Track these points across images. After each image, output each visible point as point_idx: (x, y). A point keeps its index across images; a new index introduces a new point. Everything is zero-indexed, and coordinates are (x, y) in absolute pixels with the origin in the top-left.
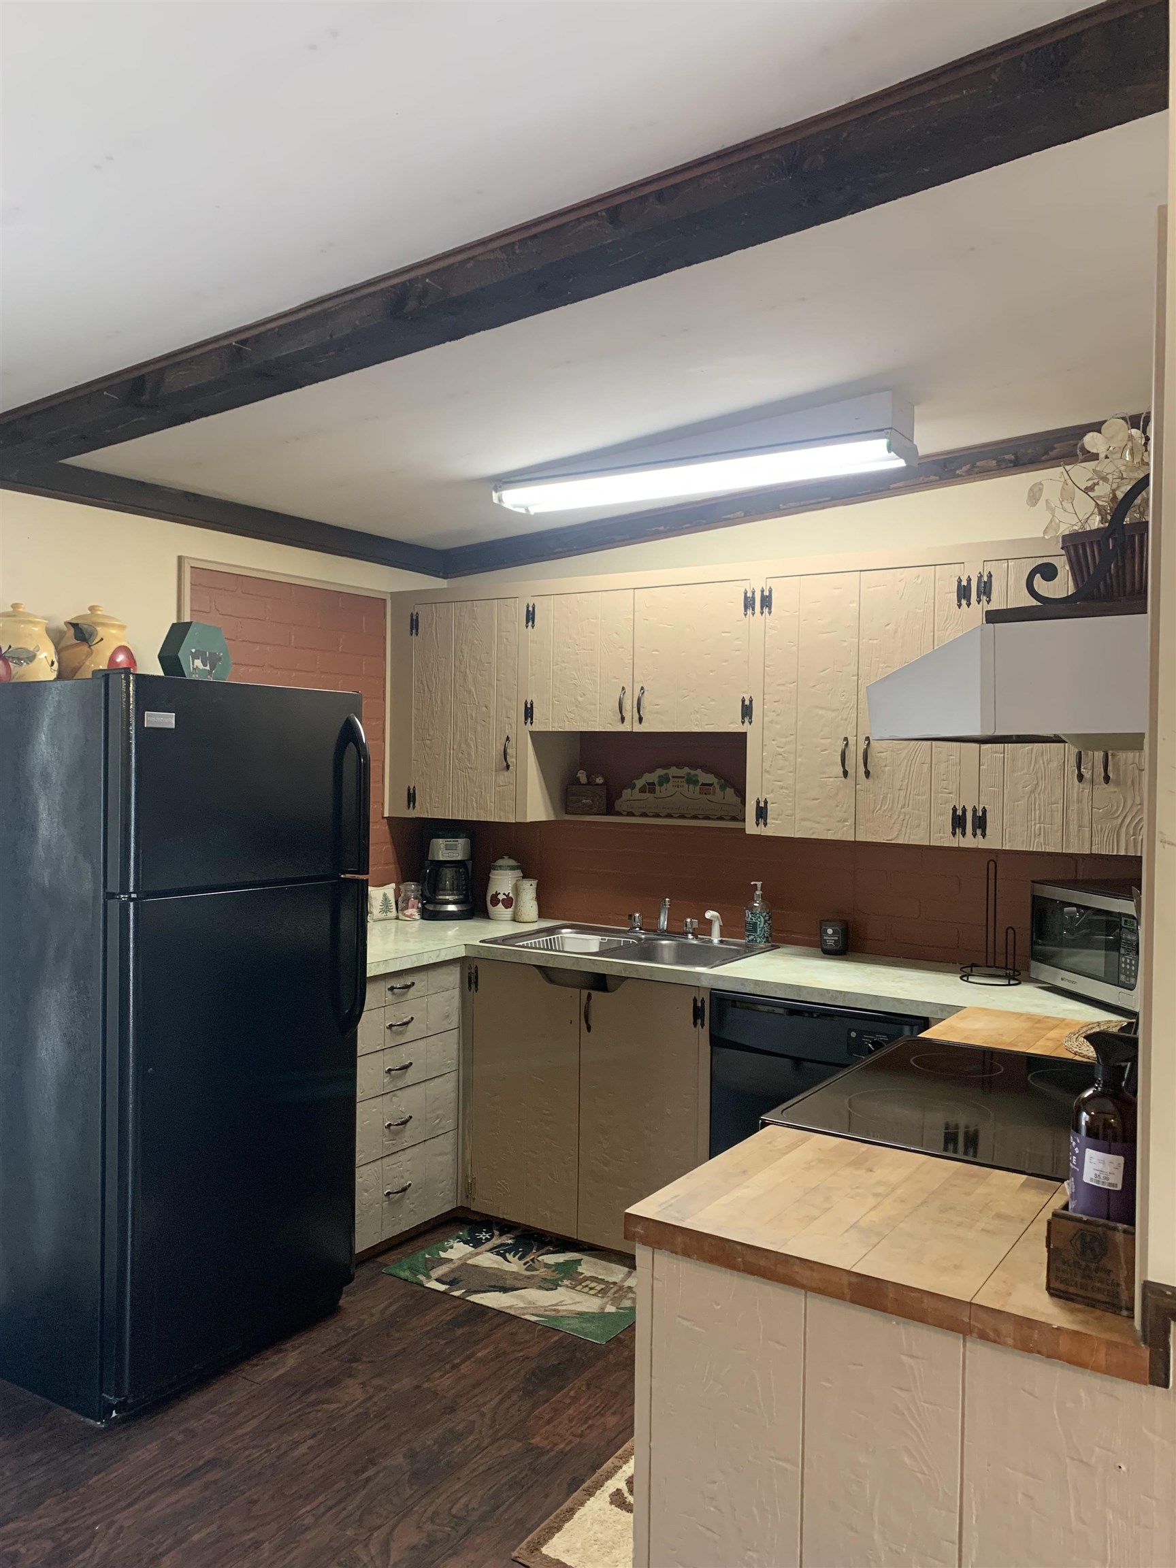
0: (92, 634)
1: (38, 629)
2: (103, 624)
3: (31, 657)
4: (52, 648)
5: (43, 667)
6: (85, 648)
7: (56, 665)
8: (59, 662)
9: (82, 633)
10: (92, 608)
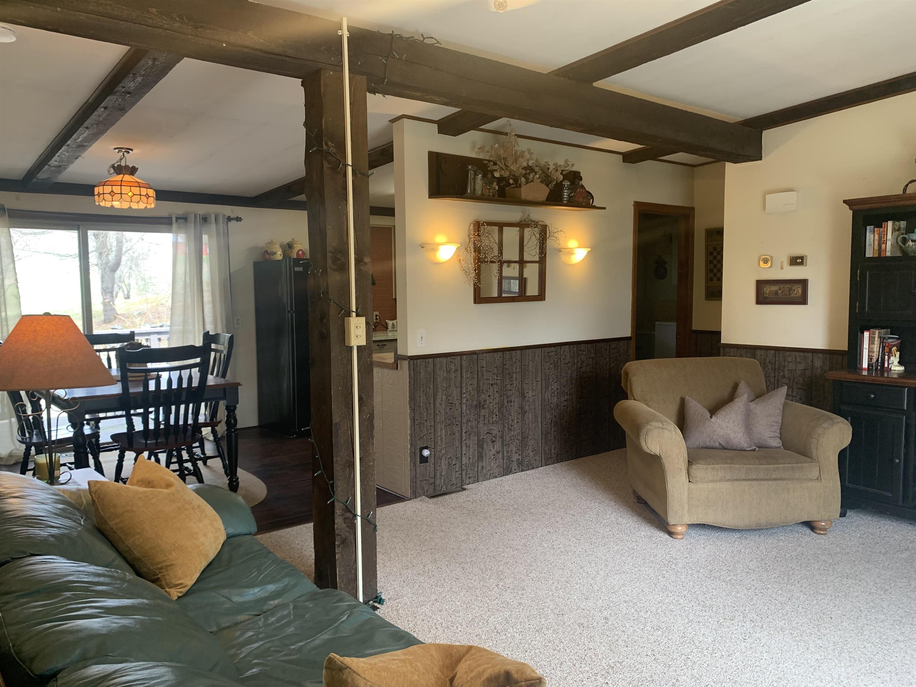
0: (293, 246)
1: (278, 246)
2: (296, 244)
3: (275, 253)
4: (281, 250)
5: (279, 256)
6: (291, 250)
7: (282, 255)
8: (283, 255)
9: (290, 246)
10: (293, 239)
